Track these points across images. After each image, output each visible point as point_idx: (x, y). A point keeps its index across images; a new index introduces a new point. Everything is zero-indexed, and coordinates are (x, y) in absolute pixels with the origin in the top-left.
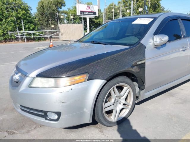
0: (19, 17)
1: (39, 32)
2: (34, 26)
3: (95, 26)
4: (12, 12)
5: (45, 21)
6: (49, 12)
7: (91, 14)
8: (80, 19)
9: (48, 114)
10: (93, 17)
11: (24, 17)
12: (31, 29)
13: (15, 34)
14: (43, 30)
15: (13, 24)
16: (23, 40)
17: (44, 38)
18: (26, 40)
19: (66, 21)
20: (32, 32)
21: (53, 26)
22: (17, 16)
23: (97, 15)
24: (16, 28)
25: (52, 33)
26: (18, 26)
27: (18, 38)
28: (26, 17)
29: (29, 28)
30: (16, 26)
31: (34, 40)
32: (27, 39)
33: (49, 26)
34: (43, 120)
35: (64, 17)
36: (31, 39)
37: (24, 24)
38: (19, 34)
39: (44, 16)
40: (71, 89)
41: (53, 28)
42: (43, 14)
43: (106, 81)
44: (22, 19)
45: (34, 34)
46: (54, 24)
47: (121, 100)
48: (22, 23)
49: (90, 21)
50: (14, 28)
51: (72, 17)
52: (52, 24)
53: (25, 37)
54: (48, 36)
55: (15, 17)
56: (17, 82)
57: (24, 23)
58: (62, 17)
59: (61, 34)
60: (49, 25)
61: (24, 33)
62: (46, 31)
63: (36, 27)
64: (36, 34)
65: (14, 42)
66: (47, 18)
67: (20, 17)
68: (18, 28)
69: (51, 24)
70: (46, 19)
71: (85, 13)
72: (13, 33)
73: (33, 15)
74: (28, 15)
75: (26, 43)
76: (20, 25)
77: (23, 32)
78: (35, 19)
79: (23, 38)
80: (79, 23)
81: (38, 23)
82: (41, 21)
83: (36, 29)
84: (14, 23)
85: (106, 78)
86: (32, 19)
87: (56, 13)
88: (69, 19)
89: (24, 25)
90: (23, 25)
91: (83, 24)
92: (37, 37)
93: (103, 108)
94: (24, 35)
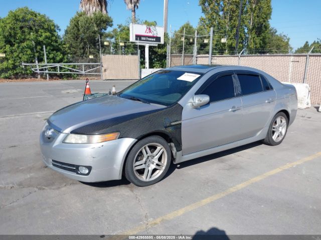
0: (39, 41)
1: (70, 65)
2: (62, 55)
3: (158, 59)
4: (29, 34)
5: (80, 49)
6: (87, 35)
7: (153, 40)
8: (135, 47)
9: (80, 168)
10: (155, 44)
11: (47, 41)
12: (57, 61)
13: (33, 67)
14: (75, 62)
15: (29, 52)
16: (44, 77)
17: (77, 74)
18: (48, 77)
19: (113, 49)
20: (58, 65)
21: (91, 57)
22: (37, 39)
23: (162, 42)
24: (34, 57)
25: (89, 67)
26: (37, 54)
27: (36, 73)
28: (50, 41)
29: (54, 58)
30: (34, 55)
31: (61, 77)
32: (50, 74)
33: (86, 57)
34: (74, 174)
35: (109, 43)
36: (56, 75)
37: (47, 52)
38: (38, 68)
39: (79, 40)
40: (102, 146)
41: (92, 60)
42: (77, 37)
43: (137, 140)
44: (44, 44)
45: (61, 68)
46: (94, 54)
47: (153, 160)
48: (43, 51)
49: (150, 51)
50: (31, 57)
51: (122, 44)
52: (91, 53)
53: (47, 71)
54: (83, 72)
55: (34, 41)
56: (49, 138)
57: (47, 50)
58: (106, 43)
59: (103, 69)
60: (85, 55)
61: (45, 66)
62: (81, 64)
63: (65, 57)
64: (64, 68)
65: (29, 79)
66: (82, 43)
67: (42, 42)
68: (36, 58)
69: (88, 53)
70: (81, 46)
71: (143, 38)
72: (28, 66)
73: (61, 39)
74: (54, 38)
75: (49, 82)
76: (40, 53)
77: (44, 64)
78: (65, 44)
79: (43, 73)
80: (132, 54)
81: (69, 51)
82: (73, 49)
83: (66, 60)
84: (32, 50)
85: (137, 137)
86: (59, 45)
87: (98, 37)
88: (118, 46)
89: (47, 54)
90: (45, 54)
91: (139, 55)
92: (66, 73)
93: (134, 166)
94: (46, 69)
